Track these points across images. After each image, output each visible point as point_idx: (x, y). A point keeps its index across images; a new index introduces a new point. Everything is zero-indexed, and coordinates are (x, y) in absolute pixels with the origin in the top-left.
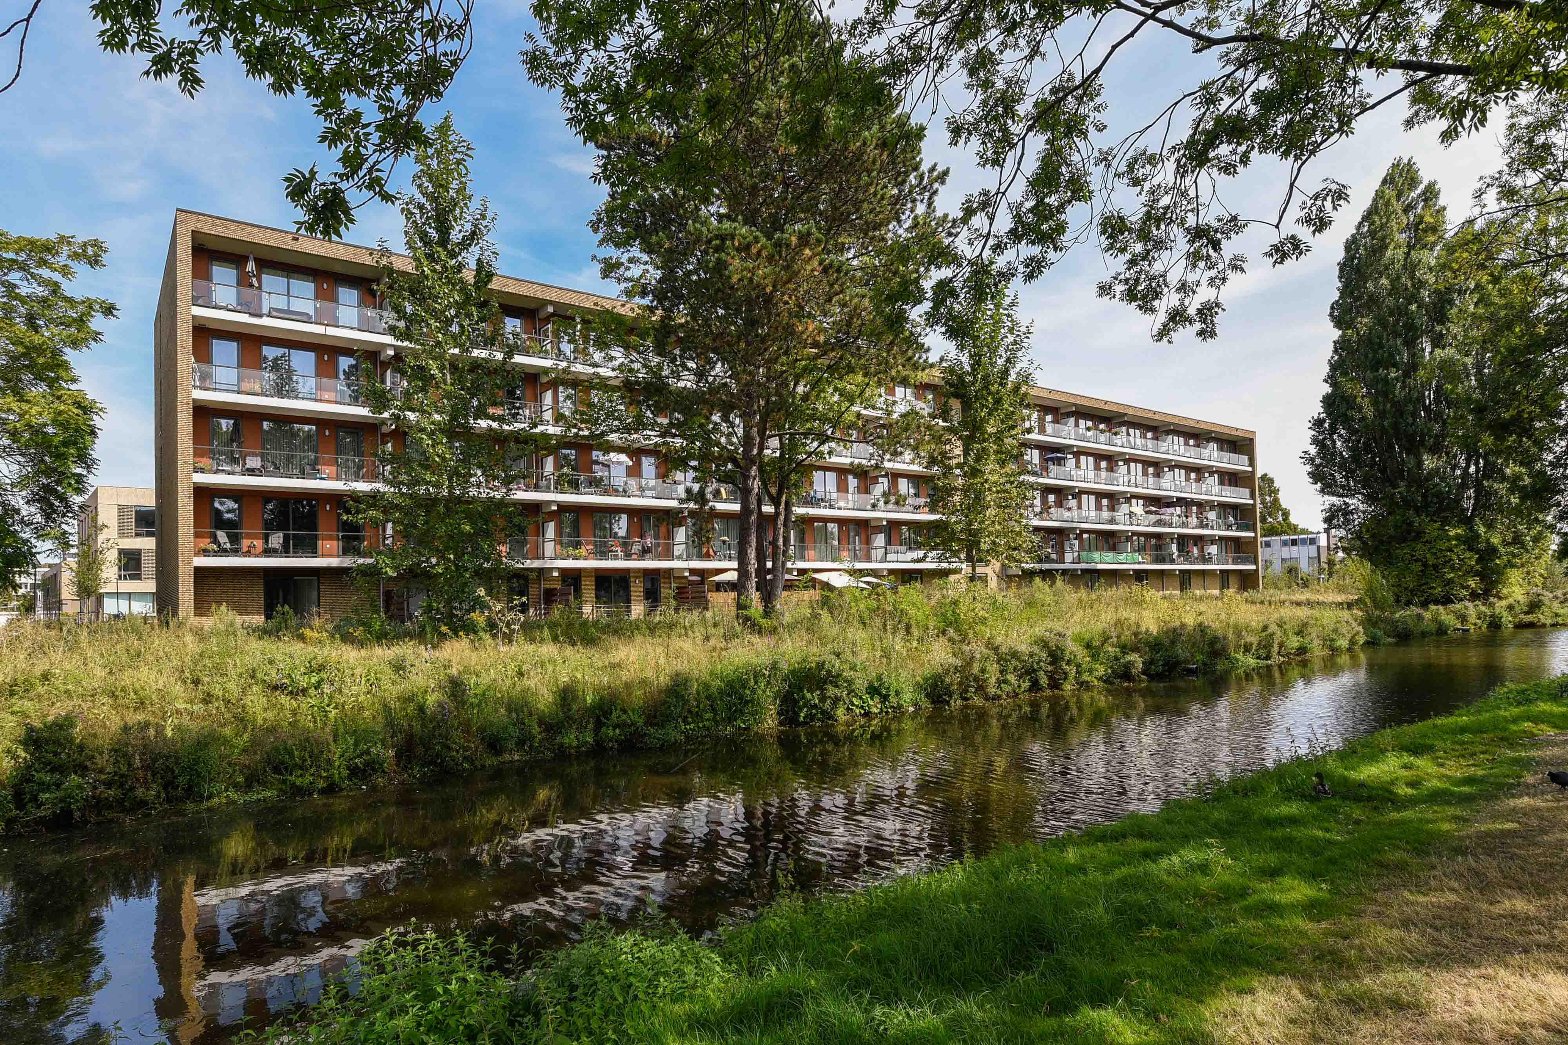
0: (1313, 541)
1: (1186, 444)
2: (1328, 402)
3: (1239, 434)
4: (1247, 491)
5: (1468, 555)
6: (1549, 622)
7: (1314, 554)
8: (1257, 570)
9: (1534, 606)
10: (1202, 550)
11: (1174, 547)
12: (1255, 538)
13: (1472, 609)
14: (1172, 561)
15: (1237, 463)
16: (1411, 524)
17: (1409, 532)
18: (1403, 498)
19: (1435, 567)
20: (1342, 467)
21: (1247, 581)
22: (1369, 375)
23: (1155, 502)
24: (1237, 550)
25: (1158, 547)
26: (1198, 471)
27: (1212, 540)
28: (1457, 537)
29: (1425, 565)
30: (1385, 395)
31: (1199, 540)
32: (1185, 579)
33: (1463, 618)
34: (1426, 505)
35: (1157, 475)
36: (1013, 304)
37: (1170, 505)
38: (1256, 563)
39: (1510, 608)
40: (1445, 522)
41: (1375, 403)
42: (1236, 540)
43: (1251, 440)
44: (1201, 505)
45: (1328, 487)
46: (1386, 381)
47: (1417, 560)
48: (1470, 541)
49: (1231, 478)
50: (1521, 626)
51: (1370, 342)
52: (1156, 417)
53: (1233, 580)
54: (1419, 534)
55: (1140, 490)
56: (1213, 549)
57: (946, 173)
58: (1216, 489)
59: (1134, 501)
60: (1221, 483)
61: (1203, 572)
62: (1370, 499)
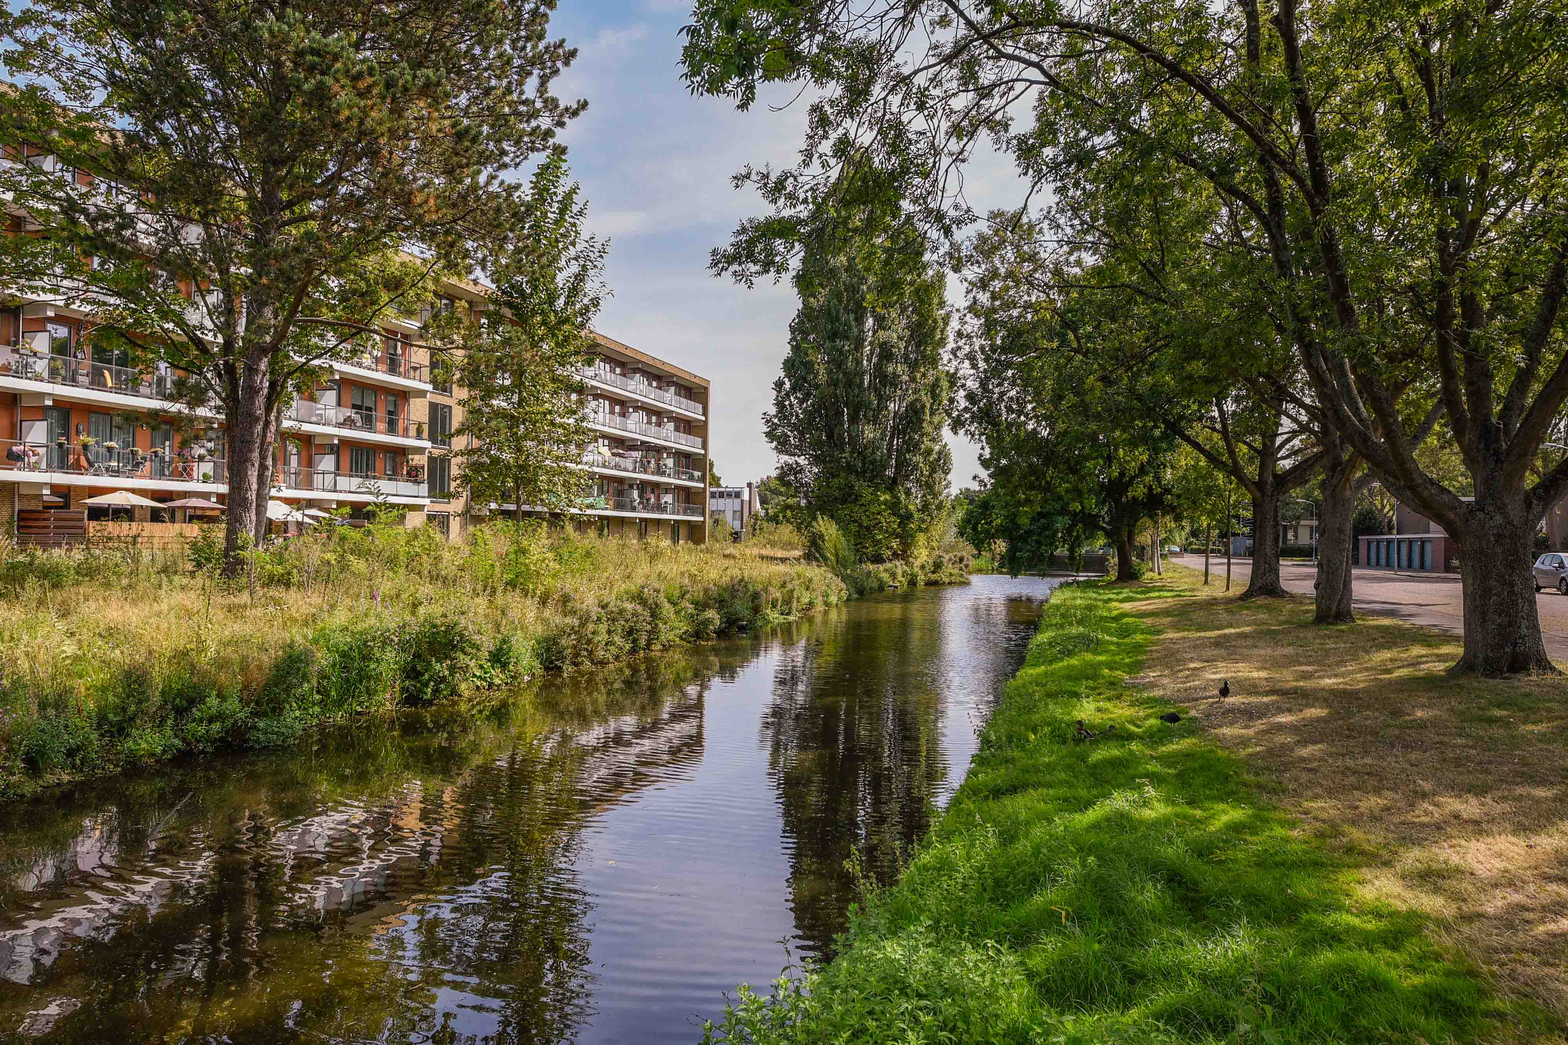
0: (738, 495)
1: (650, 385)
2: (789, 365)
3: (696, 381)
4: (699, 440)
5: (893, 519)
6: (947, 580)
7: (738, 507)
8: (704, 522)
9: (938, 566)
10: (658, 499)
11: (635, 494)
12: (704, 489)
13: (899, 567)
14: (634, 509)
15: (690, 410)
16: (852, 487)
17: (850, 495)
18: (848, 463)
19: (868, 528)
20: (795, 427)
21: (695, 533)
22: (828, 344)
23: (619, 443)
24: (688, 500)
25: (620, 493)
26: (656, 414)
27: (667, 489)
28: (885, 503)
29: (860, 525)
30: (839, 366)
31: (656, 487)
32: (644, 527)
33: (893, 575)
34: (864, 472)
35: (623, 415)
36: (581, 213)
37: (633, 448)
38: (704, 515)
39: (923, 567)
40: (877, 487)
41: (829, 372)
42: (687, 489)
43: (706, 389)
44: (659, 450)
45: (783, 445)
46: (840, 351)
47: (855, 521)
48: (894, 507)
49: (687, 426)
50: (930, 583)
51: (829, 314)
52: (627, 352)
53: (683, 532)
54: (858, 497)
55: (606, 429)
56: (668, 498)
57: (573, 53)
58: (673, 435)
59: (600, 441)
60: (677, 429)
61: (658, 522)
62: (816, 460)
